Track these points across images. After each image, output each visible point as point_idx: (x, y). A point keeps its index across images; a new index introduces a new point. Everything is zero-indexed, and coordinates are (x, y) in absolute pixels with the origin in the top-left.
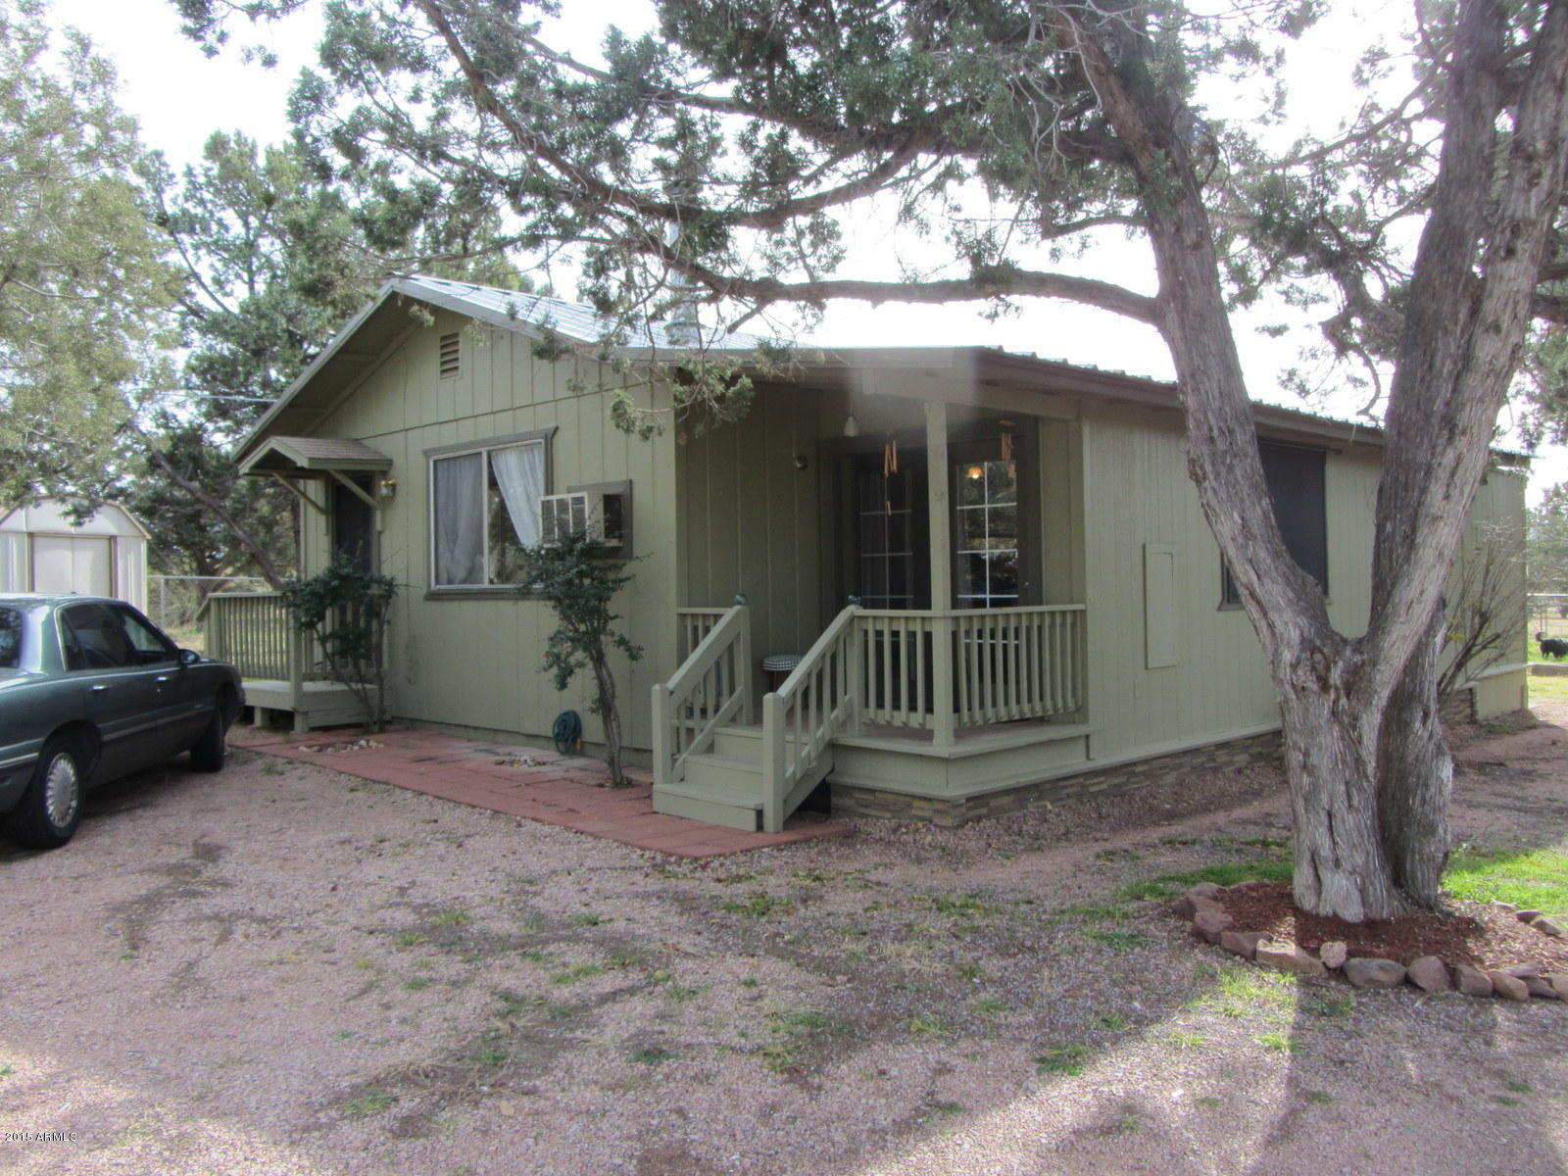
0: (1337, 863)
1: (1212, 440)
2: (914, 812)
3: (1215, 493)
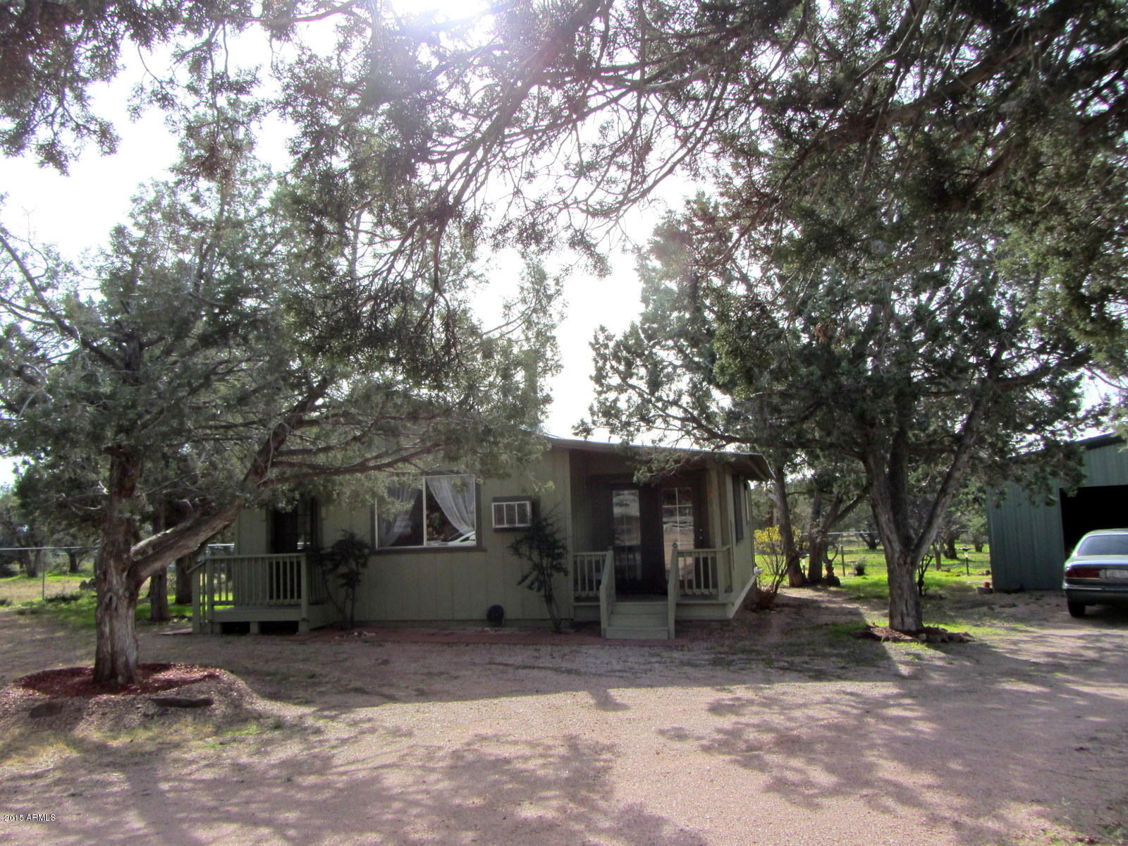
0: (908, 614)
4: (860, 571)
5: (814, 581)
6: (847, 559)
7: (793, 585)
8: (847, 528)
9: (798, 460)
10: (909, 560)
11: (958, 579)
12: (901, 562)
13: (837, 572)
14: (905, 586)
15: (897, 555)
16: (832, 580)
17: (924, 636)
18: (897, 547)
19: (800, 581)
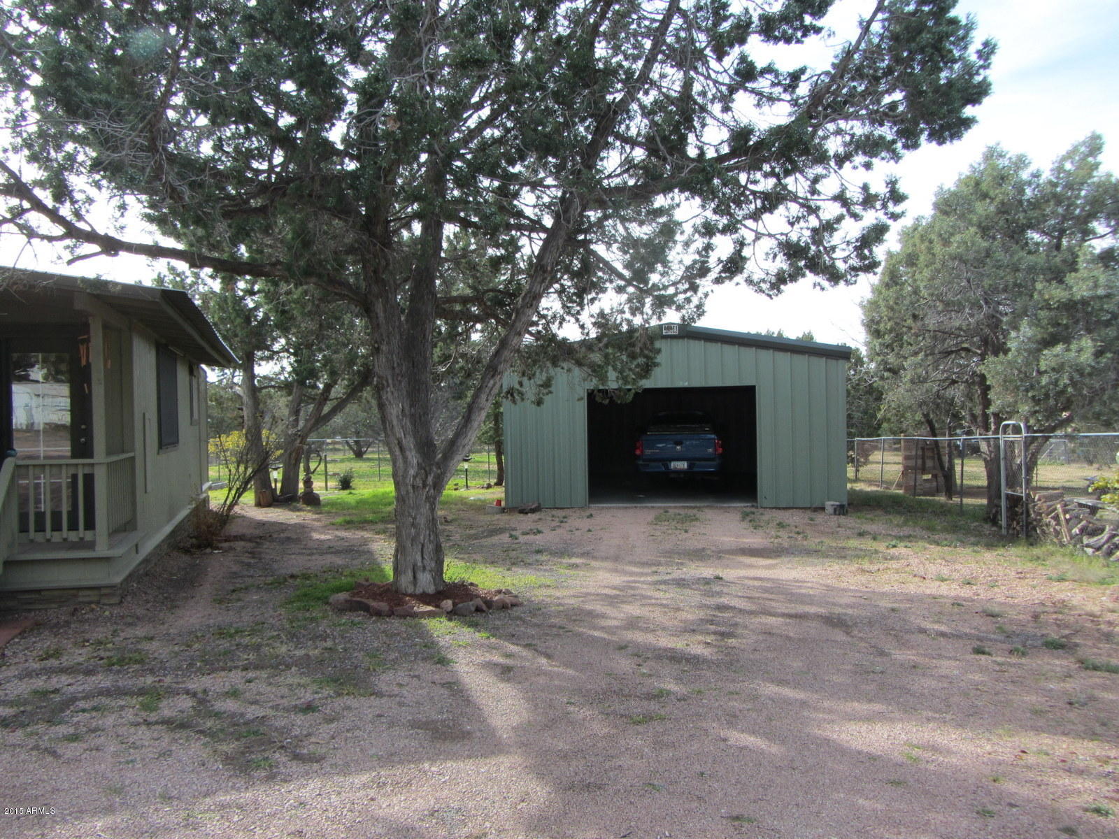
0: (424, 567)
1: (393, 368)
2: (81, 599)
3: (392, 393)
4: (346, 484)
5: (287, 498)
6: (332, 468)
7: (259, 504)
8: (333, 434)
9: (276, 347)
10: (430, 480)
11: (457, 493)
12: (419, 482)
13: (318, 486)
14: (422, 521)
15: (412, 472)
16: (311, 500)
17: (448, 604)
18: (414, 457)
19: (268, 499)
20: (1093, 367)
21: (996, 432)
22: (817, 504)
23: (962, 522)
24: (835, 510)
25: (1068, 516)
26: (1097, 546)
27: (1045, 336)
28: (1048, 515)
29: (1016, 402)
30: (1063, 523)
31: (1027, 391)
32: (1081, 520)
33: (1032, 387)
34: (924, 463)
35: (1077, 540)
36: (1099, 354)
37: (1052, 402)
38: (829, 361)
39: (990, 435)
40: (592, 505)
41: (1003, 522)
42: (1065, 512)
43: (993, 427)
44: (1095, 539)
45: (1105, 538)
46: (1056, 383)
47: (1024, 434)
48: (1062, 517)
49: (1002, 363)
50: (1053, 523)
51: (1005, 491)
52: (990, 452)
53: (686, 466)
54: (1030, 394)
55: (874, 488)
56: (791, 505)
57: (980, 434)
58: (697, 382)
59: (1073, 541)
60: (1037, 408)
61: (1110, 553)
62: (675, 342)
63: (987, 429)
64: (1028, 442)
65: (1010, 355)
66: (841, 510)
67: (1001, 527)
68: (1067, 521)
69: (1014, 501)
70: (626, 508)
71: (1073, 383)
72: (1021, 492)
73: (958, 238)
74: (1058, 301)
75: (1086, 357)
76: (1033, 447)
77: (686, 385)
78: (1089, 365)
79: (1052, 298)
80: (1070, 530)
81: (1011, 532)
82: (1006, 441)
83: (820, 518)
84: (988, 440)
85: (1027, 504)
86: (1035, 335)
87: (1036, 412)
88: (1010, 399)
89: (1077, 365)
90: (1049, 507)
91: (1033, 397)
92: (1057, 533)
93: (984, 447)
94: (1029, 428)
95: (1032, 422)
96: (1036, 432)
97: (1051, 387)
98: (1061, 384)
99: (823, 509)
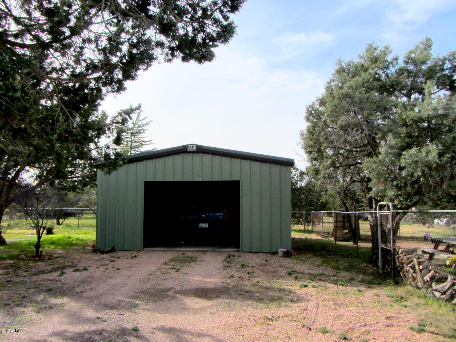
4: (49, 231)
20: (437, 164)
21: (376, 209)
22: (274, 250)
23: (357, 263)
24: (283, 254)
25: (421, 267)
26: (442, 291)
27: (404, 144)
28: (407, 265)
29: (385, 189)
30: (418, 272)
31: (392, 181)
32: (430, 270)
33: (395, 178)
34: (344, 225)
35: (428, 284)
36: (441, 155)
37: (409, 189)
38: (282, 167)
39: (373, 211)
40: (145, 249)
41: (380, 264)
42: (419, 264)
43: (374, 206)
44: (441, 285)
45: (448, 285)
46: (412, 175)
47: (392, 211)
48: (417, 267)
49: (375, 162)
50: (411, 271)
51: (381, 245)
52: (373, 221)
53: (207, 226)
54: (395, 183)
55: (319, 238)
56: (259, 251)
57: (367, 210)
58: (207, 178)
59: (425, 286)
60: (400, 193)
61: (452, 297)
62: (195, 155)
63: (371, 207)
64: (394, 215)
65: (380, 157)
66: (287, 254)
67: (378, 267)
68: (421, 271)
69: (386, 252)
70: (164, 251)
71: (424, 175)
72: (390, 246)
73: (347, 84)
74: (412, 119)
75: (433, 157)
76: (397, 218)
77: (201, 179)
78: (435, 162)
79: (408, 117)
80: (423, 277)
81: (384, 271)
82: (381, 215)
83: (273, 259)
84: (371, 214)
85: (394, 256)
86: (397, 144)
87: (399, 195)
88: (382, 187)
89: (426, 162)
90: (408, 259)
91: (397, 186)
92: (414, 279)
93: (370, 217)
94: (394, 207)
95: (396, 202)
96: (398, 209)
97: (409, 178)
98: (416, 175)
99: (277, 253)
